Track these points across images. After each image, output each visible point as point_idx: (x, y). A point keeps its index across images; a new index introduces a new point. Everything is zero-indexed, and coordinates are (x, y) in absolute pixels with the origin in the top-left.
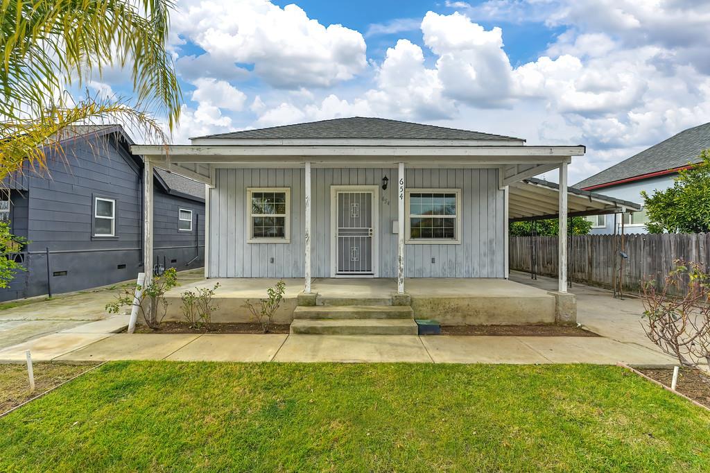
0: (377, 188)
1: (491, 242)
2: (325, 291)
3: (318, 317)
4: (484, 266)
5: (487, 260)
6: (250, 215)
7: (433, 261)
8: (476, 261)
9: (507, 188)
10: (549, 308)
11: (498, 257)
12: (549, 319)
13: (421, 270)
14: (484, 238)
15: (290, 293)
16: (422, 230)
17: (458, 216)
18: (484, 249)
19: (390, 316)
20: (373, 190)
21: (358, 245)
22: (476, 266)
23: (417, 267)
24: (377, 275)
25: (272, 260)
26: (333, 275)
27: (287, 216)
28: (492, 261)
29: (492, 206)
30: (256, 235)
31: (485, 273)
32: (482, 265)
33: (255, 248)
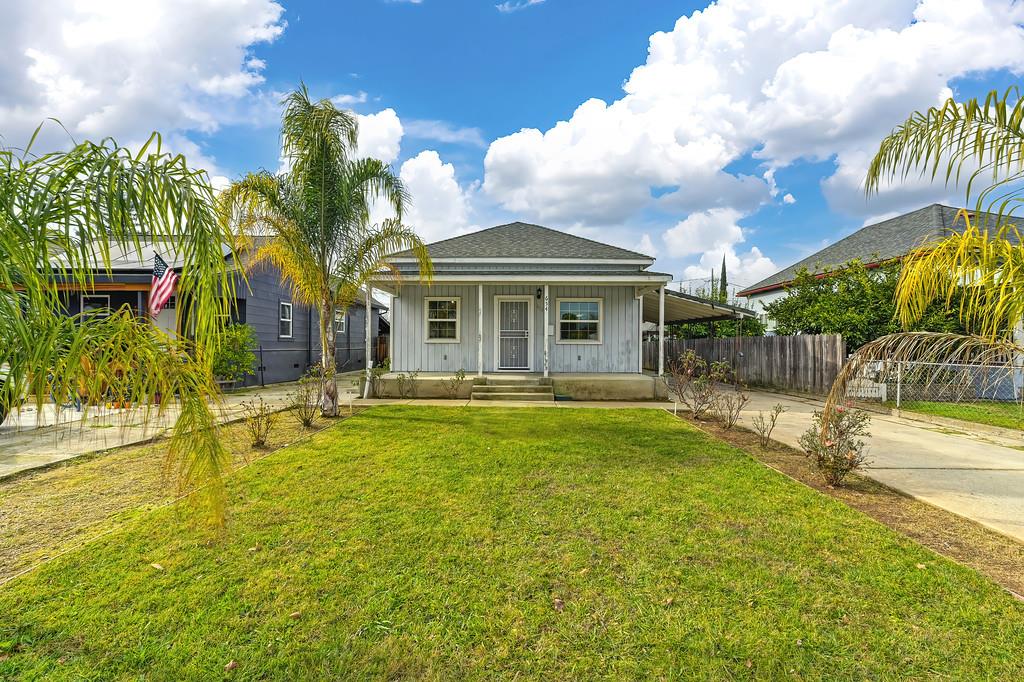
0: (532, 297)
1: (628, 343)
2: (490, 377)
3: (488, 391)
4: (622, 363)
5: (624, 358)
6: (427, 320)
7: (579, 358)
8: (615, 358)
9: (641, 298)
10: (651, 389)
11: (634, 355)
12: (650, 396)
13: (569, 366)
14: (622, 340)
15: (468, 378)
16: (569, 331)
17: (600, 322)
18: (622, 349)
19: (536, 391)
20: (530, 299)
21: (516, 345)
22: (615, 363)
23: (566, 363)
24: (532, 370)
25: (445, 358)
26: (495, 370)
27: (458, 320)
28: (629, 359)
29: (629, 312)
30: (431, 337)
31: (622, 368)
32: (620, 362)
33: (431, 347)
